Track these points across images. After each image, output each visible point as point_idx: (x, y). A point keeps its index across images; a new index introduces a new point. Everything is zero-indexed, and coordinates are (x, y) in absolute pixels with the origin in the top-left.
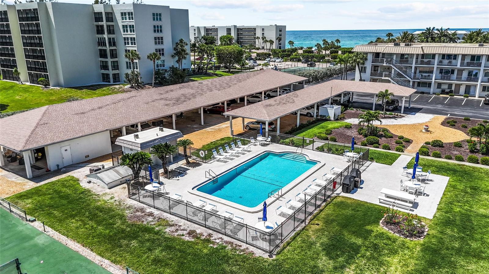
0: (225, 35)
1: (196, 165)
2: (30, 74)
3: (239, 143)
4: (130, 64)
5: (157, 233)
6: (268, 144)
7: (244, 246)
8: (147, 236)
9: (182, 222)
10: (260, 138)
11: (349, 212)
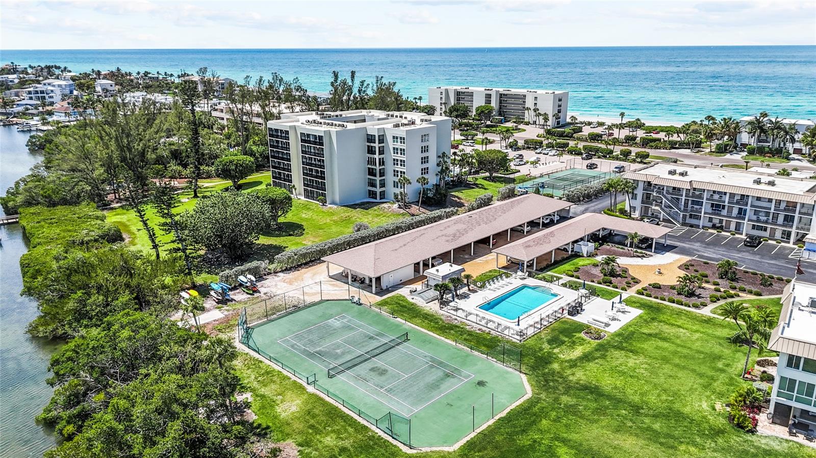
0: (484, 104)
1: (474, 291)
2: (305, 190)
3: (504, 277)
4: (397, 183)
5: (462, 328)
6: (525, 278)
7: (507, 337)
8: (458, 329)
9: (474, 324)
10: (520, 273)
11: (567, 326)
